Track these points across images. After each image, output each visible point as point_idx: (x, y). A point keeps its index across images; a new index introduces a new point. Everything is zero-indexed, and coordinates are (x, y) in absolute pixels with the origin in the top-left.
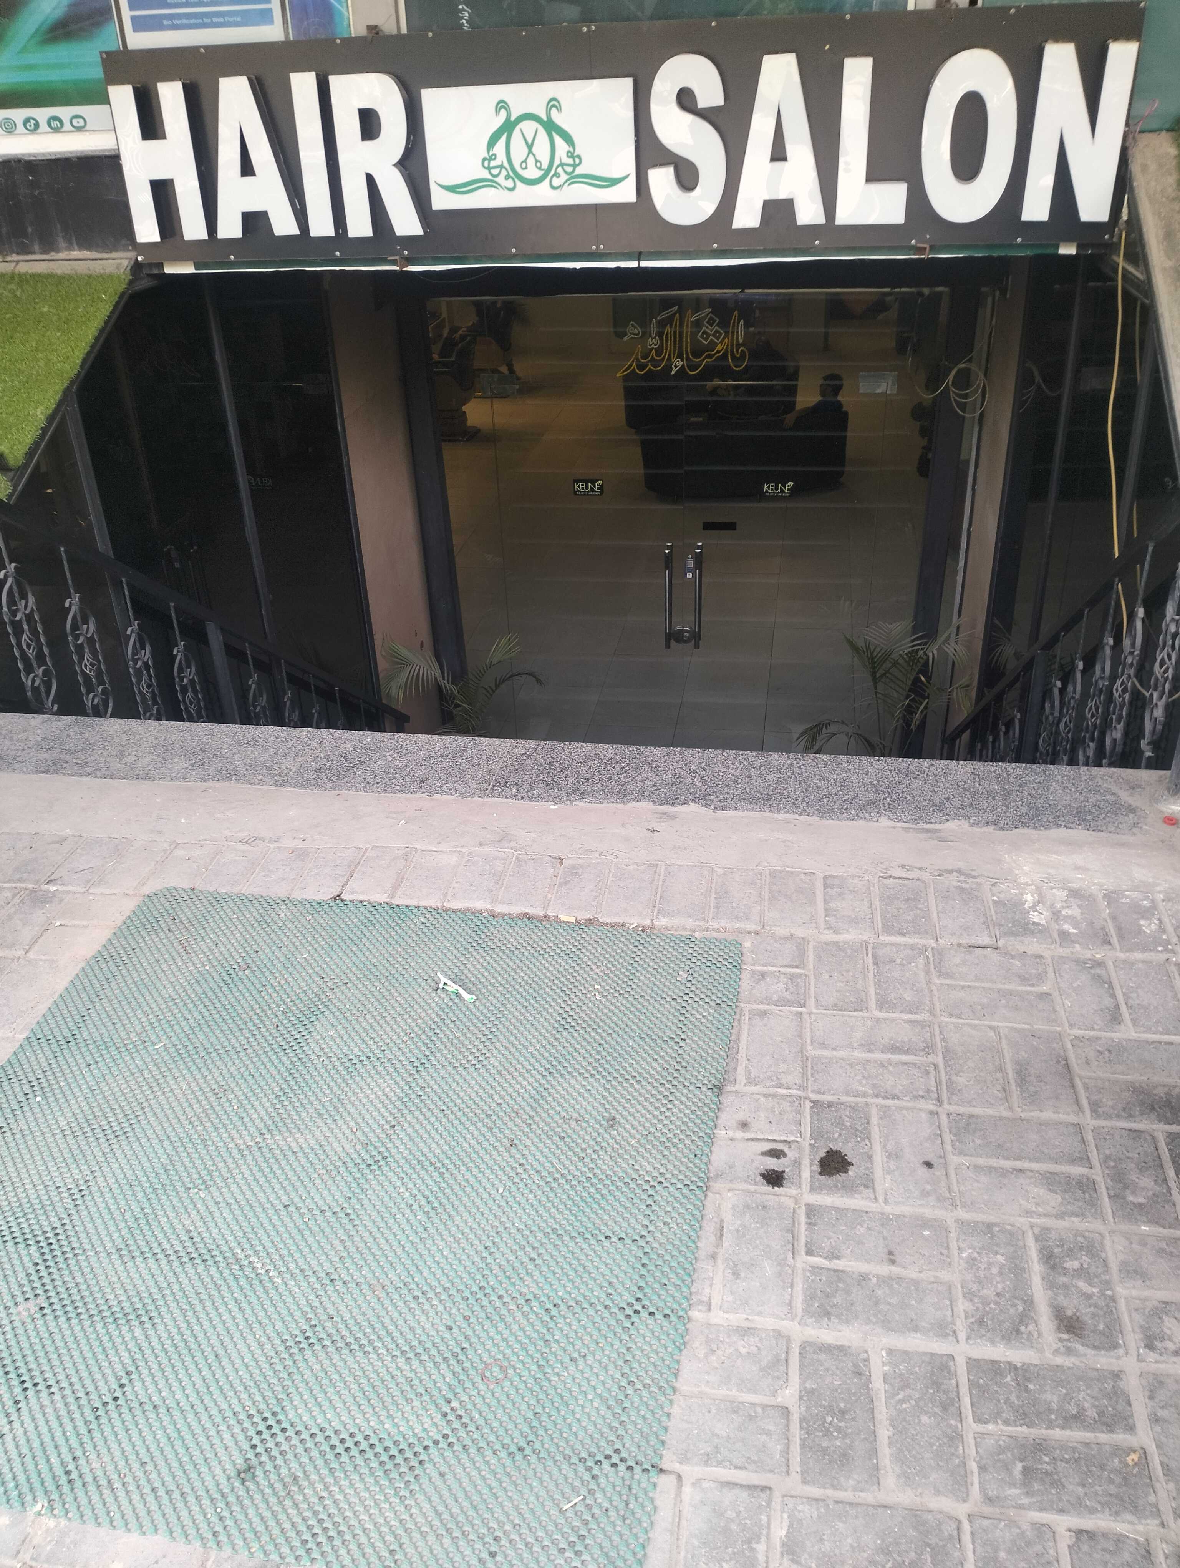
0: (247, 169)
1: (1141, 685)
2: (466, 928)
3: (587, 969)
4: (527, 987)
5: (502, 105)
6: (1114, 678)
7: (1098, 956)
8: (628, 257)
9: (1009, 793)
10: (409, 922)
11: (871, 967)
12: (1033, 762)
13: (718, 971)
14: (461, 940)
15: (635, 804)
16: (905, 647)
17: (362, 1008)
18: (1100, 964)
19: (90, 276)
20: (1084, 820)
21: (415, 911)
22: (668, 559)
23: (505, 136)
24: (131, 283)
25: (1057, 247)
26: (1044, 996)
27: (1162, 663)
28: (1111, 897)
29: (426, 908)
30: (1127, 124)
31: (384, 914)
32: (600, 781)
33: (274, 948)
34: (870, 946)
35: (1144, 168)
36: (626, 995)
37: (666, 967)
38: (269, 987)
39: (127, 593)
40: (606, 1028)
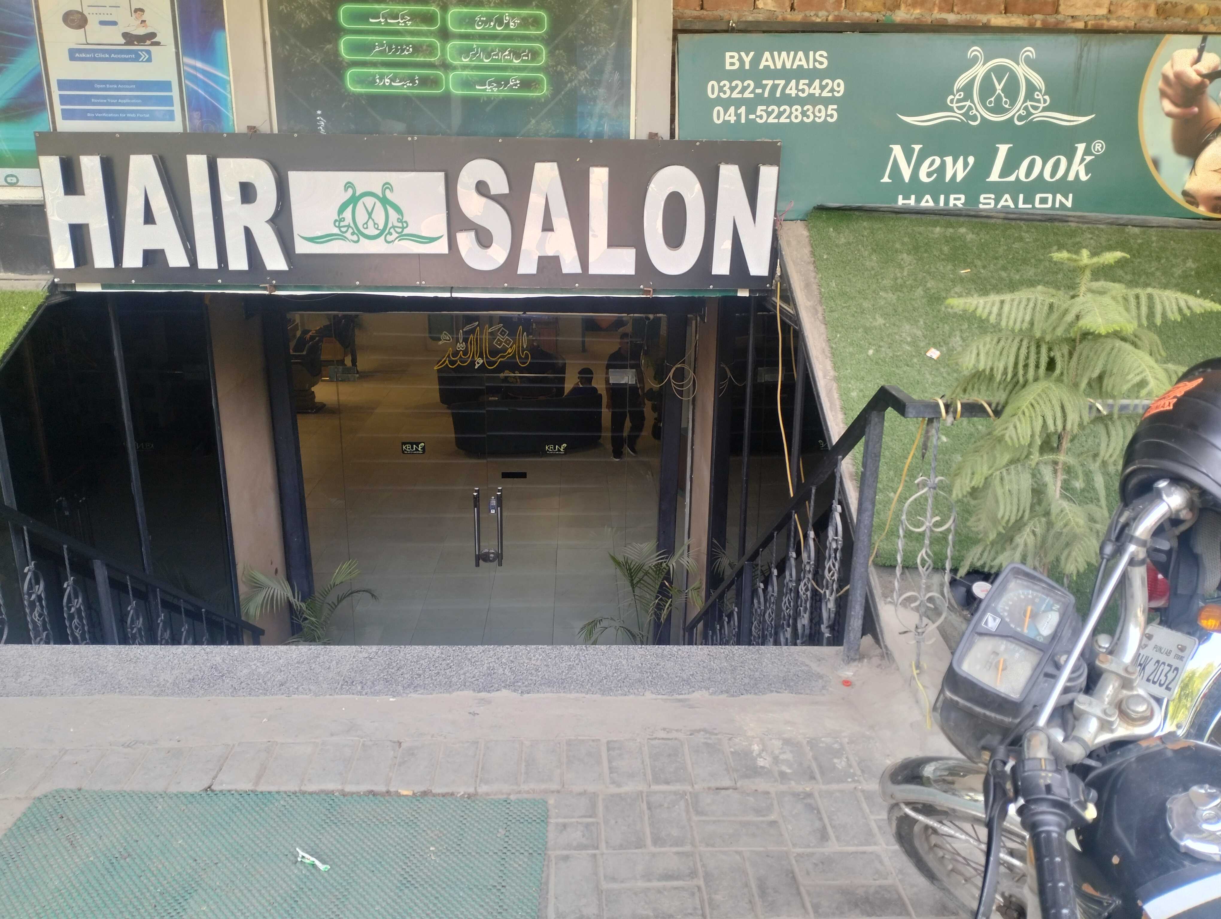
0: (149, 218)
1: (817, 585)
2: (321, 807)
3: (424, 834)
4: (373, 854)
5: (349, 185)
6: (799, 580)
7: (808, 789)
8: (443, 290)
9: (734, 669)
10: (271, 806)
11: (647, 812)
12: (750, 643)
13: (529, 826)
14: (316, 818)
15: (459, 693)
16: (652, 561)
17: (230, 884)
18: (809, 795)
19: (13, 293)
20: (789, 686)
21: (276, 796)
22: (476, 500)
23: (351, 206)
24: (47, 298)
25: (736, 291)
26: (773, 823)
27: (830, 571)
28: (813, 743)
29: (285, 792)
30: (775, 216)
31: (249, 800)
32: (431, 676)
33: (152, 837)
34: (644, 795)
35: (789, 243)
36: (456, 853)
37: (488, 827)
38: (147, 871)
39: (26, 538)
40: (440, 883)
